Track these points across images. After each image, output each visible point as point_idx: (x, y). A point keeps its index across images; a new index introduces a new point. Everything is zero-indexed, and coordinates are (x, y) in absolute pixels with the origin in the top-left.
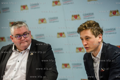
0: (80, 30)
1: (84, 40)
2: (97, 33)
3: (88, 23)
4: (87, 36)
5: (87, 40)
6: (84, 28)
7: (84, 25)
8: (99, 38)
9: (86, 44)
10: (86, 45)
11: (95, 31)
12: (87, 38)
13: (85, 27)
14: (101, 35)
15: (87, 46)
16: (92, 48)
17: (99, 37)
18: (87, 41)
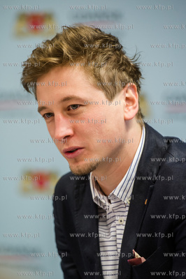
0: (35, 73)
1: (59, 115)
2: (112, 80)
3: (71, 35)
4: (67, 99)
5: (70, 115)
6: (54, 60)
7: (50, 48)
8: (123, 102)
9: (70, 132)
10: (67, 137)
11: (103, 72)
12: (72, 107)
13: (58, 53)
14: (132, 87)
15: (74, 143)
17: (127, 99)
18: (70, 119)
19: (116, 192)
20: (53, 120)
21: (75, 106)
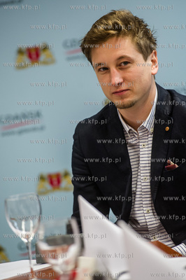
1: (113, 69)
2: (146, 48)
5: (121, 69)
8: (150, 62)
11: (142, 42)
12: (123, 63)
16: (136, 93)
19: (145, 124)
20: (110, 72)
21: (126, 63)
